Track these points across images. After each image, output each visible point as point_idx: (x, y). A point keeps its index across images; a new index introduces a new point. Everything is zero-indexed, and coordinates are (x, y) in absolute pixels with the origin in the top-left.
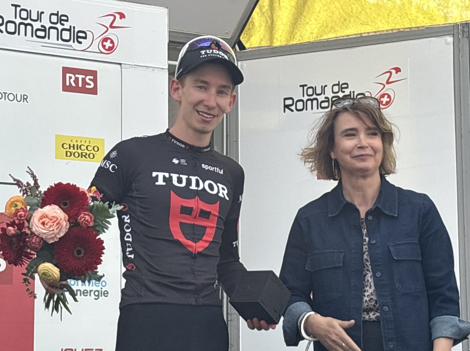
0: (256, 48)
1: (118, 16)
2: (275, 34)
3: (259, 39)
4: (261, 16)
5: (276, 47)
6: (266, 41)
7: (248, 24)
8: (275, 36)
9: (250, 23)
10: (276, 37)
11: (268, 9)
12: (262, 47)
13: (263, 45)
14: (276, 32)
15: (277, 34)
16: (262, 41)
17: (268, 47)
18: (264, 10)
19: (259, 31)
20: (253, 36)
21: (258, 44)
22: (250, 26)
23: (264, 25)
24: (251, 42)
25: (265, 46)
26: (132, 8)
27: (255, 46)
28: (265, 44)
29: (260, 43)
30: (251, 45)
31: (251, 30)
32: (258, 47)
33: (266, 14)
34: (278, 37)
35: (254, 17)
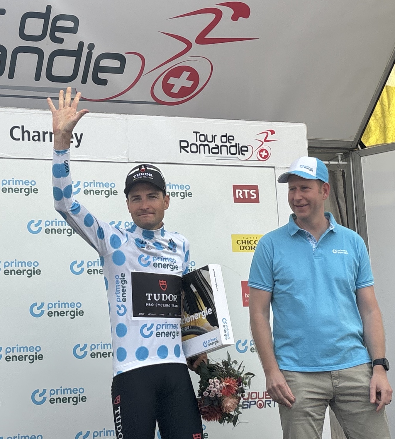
0: (373, 146)
1: (269, 133)
2: (388, 134)
3: (376, 139)
4: (376, 122)
5: (389, 144)
6: (381, 140)
7: (366, 129)
8: (388, 135)
9: (368, 128)
10: (388, 137)
11: (381, 117)
12: (378, 145)
13: (379, 144)
14: (388, 133)
15: (389, 135)
16: (378, 140)
17: (383, 145)
18: (378, 118)
19: (375, 133)
20: (371, 138)
21: (375, 143)
22: (367, 130)
23: (378, 128)
24: (370, 142)
25: (380, 144)
26: (280, 126)
27: (372, 144)
28: (380, 142)
29: (376, 142)
30: (369, 144)
31: (369, 133)
32: (375, 145)
33: (379, 121)
34: (390, 136)
35: (370, 123)
